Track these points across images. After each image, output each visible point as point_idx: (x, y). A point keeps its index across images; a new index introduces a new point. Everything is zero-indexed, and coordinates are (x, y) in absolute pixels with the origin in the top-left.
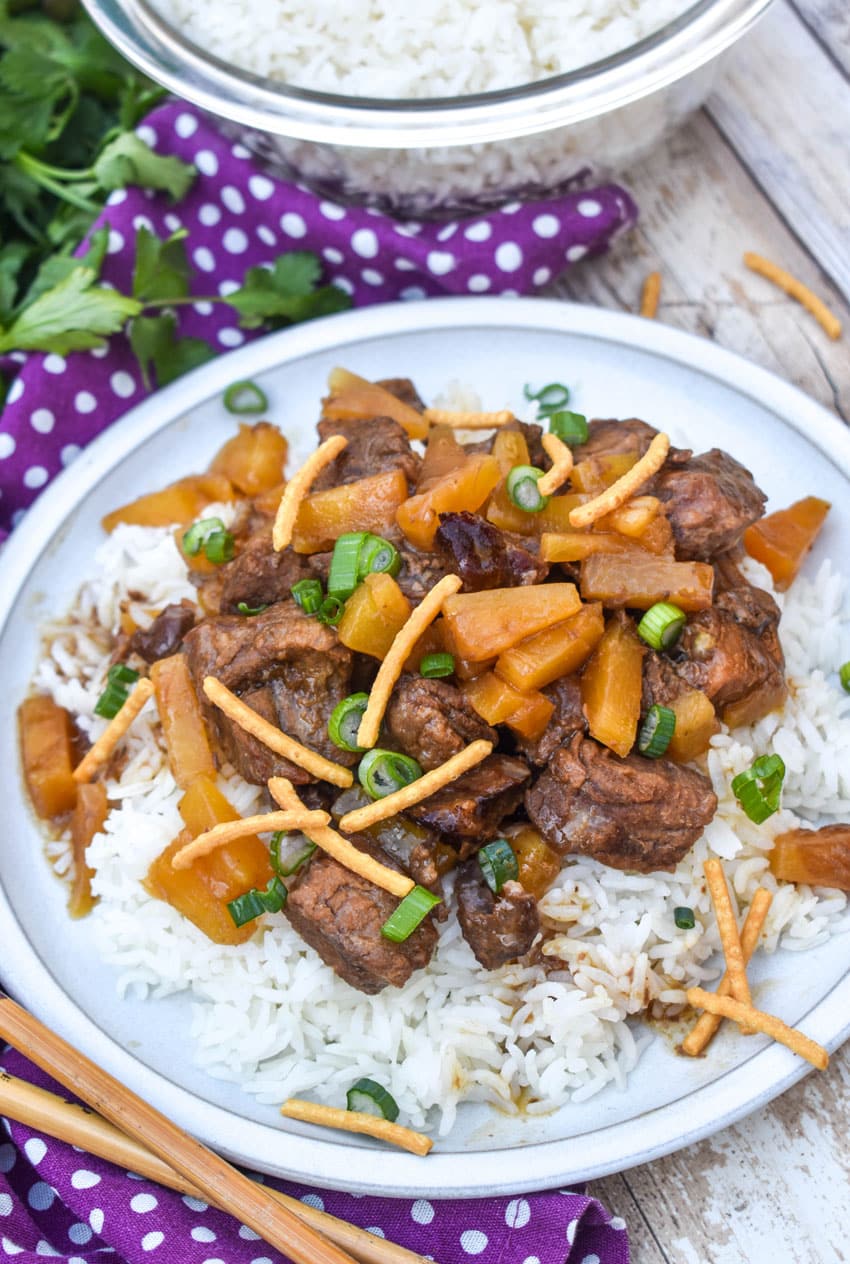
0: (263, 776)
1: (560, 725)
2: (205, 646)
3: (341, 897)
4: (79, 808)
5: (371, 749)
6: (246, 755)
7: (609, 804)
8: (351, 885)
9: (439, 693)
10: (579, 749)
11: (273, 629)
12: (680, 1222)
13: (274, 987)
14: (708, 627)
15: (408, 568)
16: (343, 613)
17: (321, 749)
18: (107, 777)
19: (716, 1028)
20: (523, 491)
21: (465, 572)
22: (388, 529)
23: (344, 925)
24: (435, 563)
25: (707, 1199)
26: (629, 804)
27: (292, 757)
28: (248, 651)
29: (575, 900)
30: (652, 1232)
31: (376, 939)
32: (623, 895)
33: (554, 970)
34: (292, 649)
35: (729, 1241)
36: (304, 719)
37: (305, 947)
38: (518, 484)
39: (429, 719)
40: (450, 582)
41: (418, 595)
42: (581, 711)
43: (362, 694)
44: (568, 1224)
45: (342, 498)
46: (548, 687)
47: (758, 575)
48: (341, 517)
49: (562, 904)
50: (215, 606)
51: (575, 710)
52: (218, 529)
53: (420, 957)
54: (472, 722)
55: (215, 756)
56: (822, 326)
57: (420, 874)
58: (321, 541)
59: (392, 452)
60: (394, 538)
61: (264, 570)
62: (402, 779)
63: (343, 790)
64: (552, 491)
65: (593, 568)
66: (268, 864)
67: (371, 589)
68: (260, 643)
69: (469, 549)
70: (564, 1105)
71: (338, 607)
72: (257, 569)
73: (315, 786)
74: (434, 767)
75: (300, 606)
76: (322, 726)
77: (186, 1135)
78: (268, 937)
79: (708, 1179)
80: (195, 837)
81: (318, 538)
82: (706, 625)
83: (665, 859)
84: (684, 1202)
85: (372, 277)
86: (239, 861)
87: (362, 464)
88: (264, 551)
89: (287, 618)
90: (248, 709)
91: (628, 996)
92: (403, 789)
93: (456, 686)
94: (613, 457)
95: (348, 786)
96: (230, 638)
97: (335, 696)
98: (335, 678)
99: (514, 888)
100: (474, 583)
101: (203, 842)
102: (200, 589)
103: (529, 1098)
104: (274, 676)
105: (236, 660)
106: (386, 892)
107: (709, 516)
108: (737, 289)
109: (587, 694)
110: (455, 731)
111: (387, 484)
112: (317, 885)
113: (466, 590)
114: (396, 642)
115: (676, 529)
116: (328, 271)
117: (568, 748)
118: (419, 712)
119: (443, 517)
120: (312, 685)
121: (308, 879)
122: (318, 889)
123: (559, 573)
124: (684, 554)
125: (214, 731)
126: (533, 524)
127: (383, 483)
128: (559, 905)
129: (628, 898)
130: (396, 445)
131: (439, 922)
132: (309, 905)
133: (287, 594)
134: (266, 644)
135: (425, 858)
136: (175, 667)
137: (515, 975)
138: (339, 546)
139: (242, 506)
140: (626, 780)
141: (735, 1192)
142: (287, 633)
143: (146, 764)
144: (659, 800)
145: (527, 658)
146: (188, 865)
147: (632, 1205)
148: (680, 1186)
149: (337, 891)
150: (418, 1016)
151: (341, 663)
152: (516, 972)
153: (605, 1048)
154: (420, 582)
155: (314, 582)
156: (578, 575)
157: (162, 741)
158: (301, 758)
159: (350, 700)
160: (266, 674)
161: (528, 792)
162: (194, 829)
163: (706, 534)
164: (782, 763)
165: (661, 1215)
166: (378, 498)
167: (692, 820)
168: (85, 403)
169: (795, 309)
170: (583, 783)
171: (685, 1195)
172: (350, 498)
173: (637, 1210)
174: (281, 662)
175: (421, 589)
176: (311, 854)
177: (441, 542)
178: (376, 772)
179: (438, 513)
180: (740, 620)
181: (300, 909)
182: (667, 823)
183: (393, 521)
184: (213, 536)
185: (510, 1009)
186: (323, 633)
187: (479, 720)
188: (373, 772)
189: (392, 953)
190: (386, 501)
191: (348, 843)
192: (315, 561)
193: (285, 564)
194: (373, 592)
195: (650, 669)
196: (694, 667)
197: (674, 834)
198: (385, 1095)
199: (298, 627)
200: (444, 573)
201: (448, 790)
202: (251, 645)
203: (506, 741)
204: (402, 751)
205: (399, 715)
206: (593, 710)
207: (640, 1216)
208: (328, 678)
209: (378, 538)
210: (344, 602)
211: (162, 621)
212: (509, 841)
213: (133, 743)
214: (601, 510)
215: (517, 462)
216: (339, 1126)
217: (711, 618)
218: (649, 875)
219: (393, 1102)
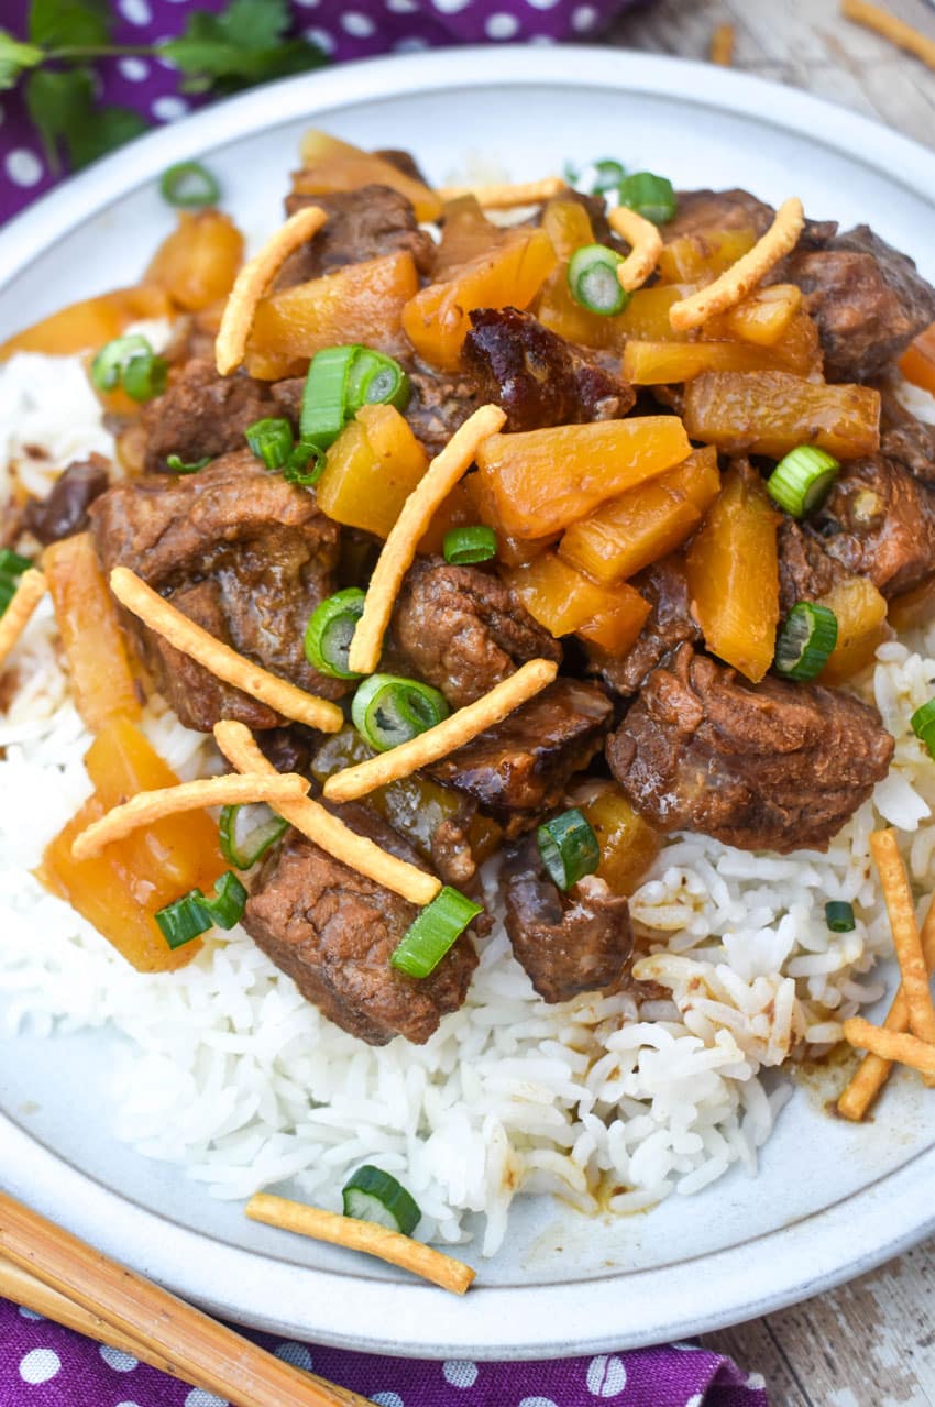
0: (206, 717)
1: (658, 633)
2: (119, 519)
3: (328, 905)
5: (371, 675)
6: (179, 685)
7: (737, 755)
8: (344, 887)
9: (475, 588)
10: (688, 671)
11: (217, 494)
12: (838, 1365)
13: (232, 1029)
14: (872, 483)
15: (422, 396)
16: (324, 466)
17: (293, 675)
19: (887, 1076)
20: (592, 285)
21: (510, 401)
22: (388, 340)
23: (334, 951)
24: (463, 389)
25: (875, 1326)
26: (768, 756)
27: (250, 689)
28: (180, 526)
29: (683, 898)
30: (797, 1379)
31: (383, 971)
32: (748, 885)
33: (650, 1000)
34: (246, 523)
35: (911, 1394)
36: (267, 628)
37: (276, 971)
38: (585, 274)
39: (459, 628)
40: (488, 417)
41: (439, 437)
42: (689, 612)
43: (355, 590)
44: (686, 1400)
45: (321, 295)
46: (639, 576)
48: (319, 323)
49: (663, 904)
50: (137, 462)
51: (678, 610)
52: (141, 352)
53: (452, 997)
54: (524, 632)
55: (138, 685)
57: (448, 866)
58: (289, 361)
59: (393, 229)
60: (398, 354)
61: (205, 405)
62: (419, 720)
63: (328, 736)
64: (640, 281)
65: (703, 393)
66: (216, 849)
67: (365, 430)
68: (199, 515)
69: (516, 367)
70: (667, 1197)
71: (315, 458)
72: (195, 405)
73: (286, 729)
74: (469, 701)
75: (260, 458)
76: (295, 640)
77: (103, 1258)
78: (221, 958)
79: (875, 1296)
80: (106, 812)
81: (285, 356)
82: (869, 480)
83: (815, 832)
84: (842, 1333)
86: (171, 848)
87: (348, 249)
88: (206, 378)
89: (238, 476)
90: (181, 615)
91: (766, 1042)
92: (421, 736)
93: (498, 576)
94: (721, 236)
95: (335, 730)
96: (154, 507)
97: (315, 593)
99: (595, 887)
100: (526, 415)
101: (116, 820)
102: (119, 438)
103: (613, 1185)
104: (221, 564)
105: (162, 540)
106: (397, 898)
107: (871, 315)
108: (833, 45)
109: (698, 586)
110: (500, 646)
111: (388, 270)
112: (290, 887)
113: (513, 428)
114: (406, 510)
115: (824, 335)
116: (301, 18)
117: (670, 668)
118: (445, 618)
119: (475, 316)
120: (279, 576)
121: (278, 877)
122: (292, 894)
123: (650, 401)
124: (836, 374)
125: (137, 648)
126: (607, 331)
127: (382, 269)
128: (658, 906)
129: (756, 889)
130: (398, 218)
131: (478, 936)
132: (278, 920)
133: (241, 441)
134: (208, 516)
135: (455, 842)
136: (77, 555)
137: (592, 1009)
138: (315, 367)
139: (183, 322)
140: (764, 717)
141: (918, 1316)
142: (239, 499)
143: (42, 693)
144: (813, 745)
145: (609, 532)
146: (95, 852)
147: (764, 1337)
148: (835, 1307)
149: (322, 894)
150: (446, 1069)
151: (322, 544)
152: (593, 1005)
153: (727, 1114)
154: (439, 417)
155: (279, 423)
156: (679, 404)
157: (64, 660)
158: (262, 689)
159: (336, 599)
160: (208, 561)
161: (611, 737)
162: (108, 796)
163: (867, 343)
165: (809, 1353)
166: (375, 292)
167: (859, 775)
169: (912, 69)
170: (699, 724)
171: (842, 1321)
172: (333, 293)
173: (773, 1346)
174: (231, 543)
175: (443, 429)
176: (282, 833)
177: (472, 354)
178: (379, 710)
179: (466, 312)
180: (916, 472)
181: (265, 924)
182: (824, 781)
183: (398, 328)
184: (135, 361)
185: (585, 1059)
186: (294, 497)
187: (535, 628)
188: (375, 710)
189: (408, 995)
190: (387, 297)
191: (337, 821)
192: (281, 391)
193: (236, 398)
194: (370, 433)
195: (789, 545)
196: (854, 543)
197: (833, 797)
198: (400, 1194)
199: (255, 489)
200: (476, 403)
201: (489, 736)
202: (186, 517)
203: (575, 658)
204: (416, 675)
205: (412, 622)
206: (708, 611)
207: (779, 1355)
208: (303, 568)
209: (374, 352)
210: (325, 451)
211: (63, 486)
212: (584, 811)
213: (26, 662)
214: (717, 305)
215: (578, 243)
216: (332, 1239)
217: (876, 470)
218: (790, 855)
219: (413, 1202)
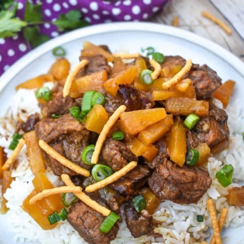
0: (59, 173)
1: (159, 155)
2: (41, 129)
3: (86, 216)
4: (4, 179)
5: (96, 164)
6: (54, 166)
7: (177, 183)
8: (89, 212)
9: (119, 145)
10: (166, 164)
11: (63, 123)
15: (108, 102)
16: (86, 118)
17: (79, 164)
18: (13, 168)
20: (146, 78)
21: (127, 104)
22: (101, 90)
23: (87, 226)
24: (117, 101)
26: (183, 183)
27: (69, 167)
28: (54, 130)
29: (165, 214)
31: (98, 231)
32: (180, 211)
33: (157, 237)
36: (73, 153)
37: (74, 230)
38: (144, 75)
39: (116, 154)
40: (122, 108)
41: (111, 112)
42: (166, 150)
43: (93, 145)
45: (86, 80)
46: (156, 143)
47: (219, 104)
48: (86, 86)
49: (161, 216)
50: (46, 114)
51: (164, 150)
52: (47, 90)
53: (113, 237)
54: (130, 155)
55: (45, 165)
56: (226, 31)
57: (113, 207)
58: (79, 94)
59: (102, 65)
60: (103, 93)
61: (60, 103)
62: (106, 174)
63: (86, 177)
64: (156, 77)
65: (170, 102)
66: (61, 202)
67: (95, 110)
68: (59, 128)
69: (128, 97)
71: (84, 116)
72: (58, 103)
74: (118, 170)
75: (72, 115)
76: (79, 156)
78: (62, 227)
80: (37, 194)
81: (78, 92)
82: (206, 121)
83: (194, 200)
85: (96, 17)
86: (51, 202)
87: (92, 69)
88: (60, 97)
89: (68, 119)
90: (54, 151)
92: (107, 178)
93: (124, 143)
94: (174, 67)
95: (88, 176)
96: (49, 126)
97: (84, 146)
98: (83, 140)
99: (145, 212)
100: (131, 108)
101: (39, 196)
102: (42, 109)
104: (63, 139)
105: (51, 133)
106: (101, 214)
107: (206, 85)
108: (200, 22)
109: (168, 145)
110: (125, 158)
111: (101, 75)
112: (77, 211)
113: (128, 110)
114: (104, 128)
115: (196, 89)
116: (84, 15)
117: (162, 163)
118: (112, 152)
119: (120, 85)
120: (76, 142)
121: (75, 209)
122: (78, 213)
123: (159, 104)
124: (199, 98)
126: (149, 88)
128: (159, 216)
130: (104, 63)
131: (119, 223)
132: (74, 219)
133: (68, 111)
134: (61, 128)
135: (114, 202)
136: (32, 136)
137: (144, 239)
138: (85, 96)
139: (56, 83)
140: (183, 175)
142: (68, 125)
143: (24, 165)
144: (194, 181)
145: (149, 134)
146: (35, 203)
149: (84, 213)
151: (86, 135)
154: (112, 107)
155: (77, 107)
156: (165, 105)
157: (28, 158)
158: (72, 167)
159: (88, 147)
160: (61, 138)
161: (149, 178)
162: (38, 190)
163: (206, 91)
164: (232, 167)
166: (98, 79)
167: (204, 187)
168: (11, 53)
170: (168, 176)
172: (89, 79)
174: (66, 135)
175: (112, 110)
176: (76, 199)
177: (119, 94)
179: (118, 84)
180: (217, 119)
181: (72, 220)
182: (196, 189)
183: (103, 87)
184: (46, 92)
186: (79, 125)
187: (132, 154)
188: (97, 172)
189: (103, 237)
190: (100, 81)
191: (88, 197)
192: (77, 100)
193: (67, 101)
195: (188, 136)
196: (203, 135)
197: (198, 192)
199: (71, 123)
200: (120, 104)
201: (122, 178)
202: (56, 128)
203: (141, 161)
204: (106, 164)
205: (105, 153)
206: (171, 150)
208: (81, 140)
209: (98, 93)
210: (86, 114)
211: (29, 119)
212: (143, 195)
213: (20, 158)
215: (143, 68)
217: (208, 119)
218: (189, 205)
